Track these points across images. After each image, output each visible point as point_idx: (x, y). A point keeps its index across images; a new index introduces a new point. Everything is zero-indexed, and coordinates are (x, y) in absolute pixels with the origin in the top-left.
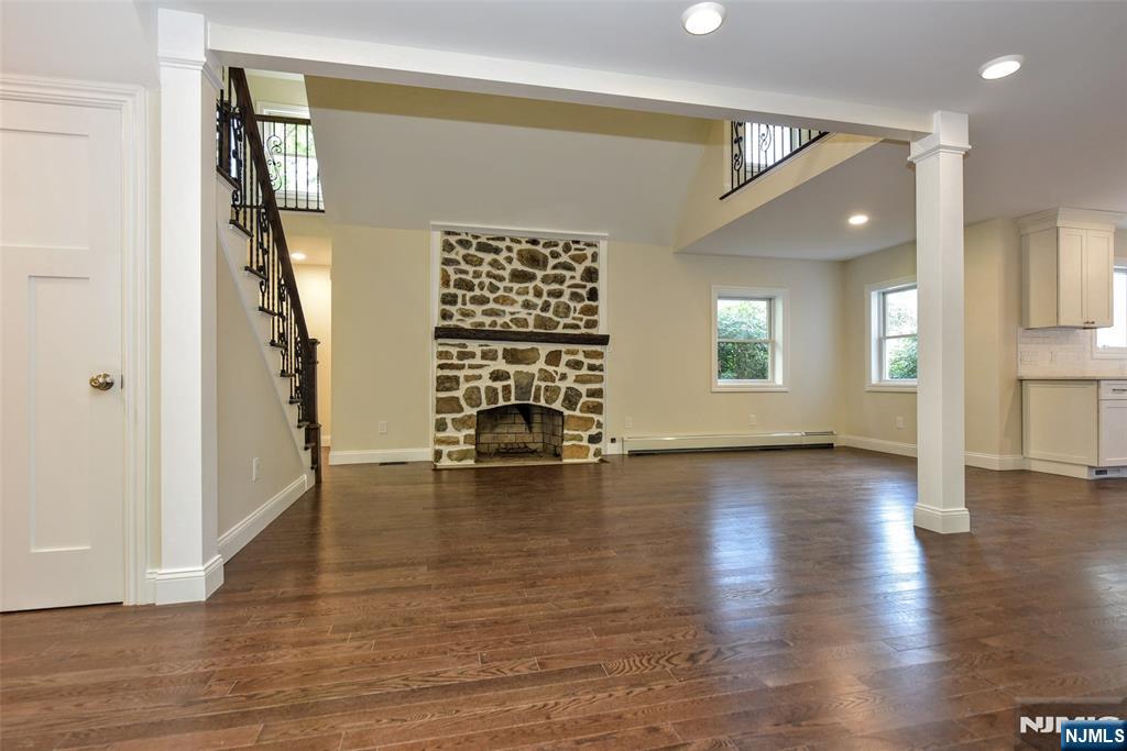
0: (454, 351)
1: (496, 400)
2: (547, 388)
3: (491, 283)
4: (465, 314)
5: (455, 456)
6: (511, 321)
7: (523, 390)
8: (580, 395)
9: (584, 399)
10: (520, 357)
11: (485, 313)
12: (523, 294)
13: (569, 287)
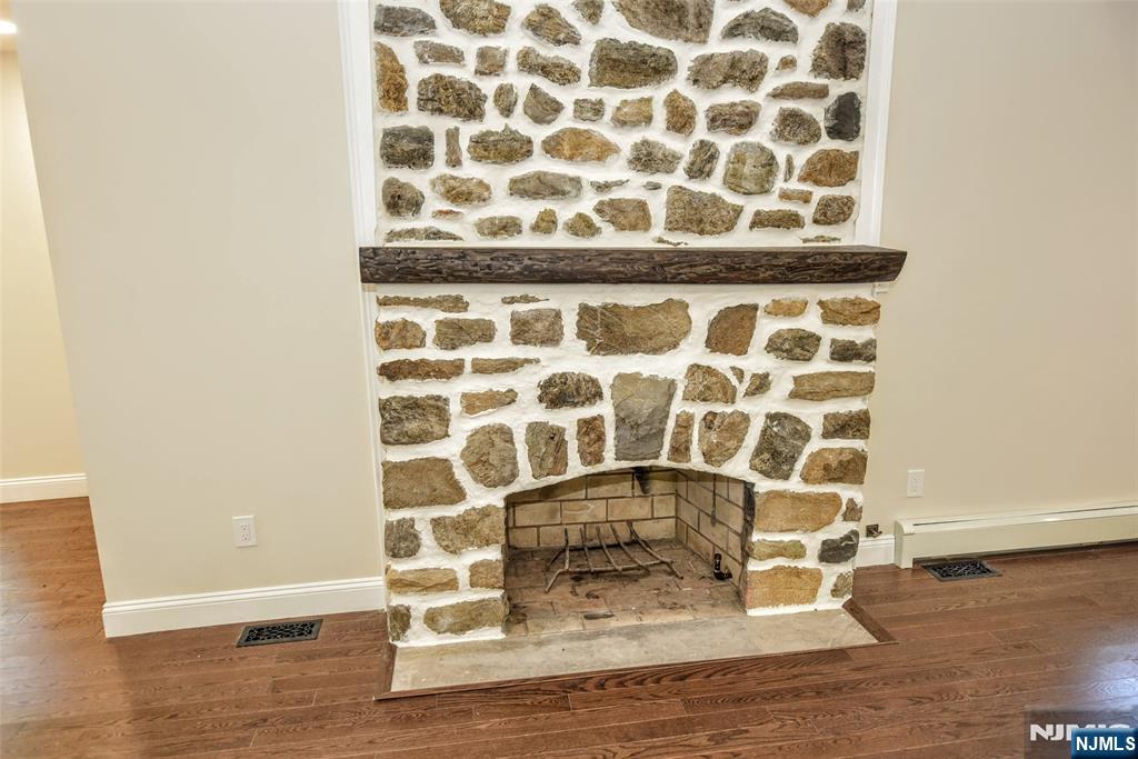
0: (427, 320)
1: (560, 462)
2: (709, 421)
3: (533, 89)
4: (461, 194)
5: (446, 621)
6: (599, 210)
7: (640, 429)
8: (805, 435)
9: (816, 444)
10: (629, 329)
11: (520, 189)
12: (635, 124)
13: (777, 95)
